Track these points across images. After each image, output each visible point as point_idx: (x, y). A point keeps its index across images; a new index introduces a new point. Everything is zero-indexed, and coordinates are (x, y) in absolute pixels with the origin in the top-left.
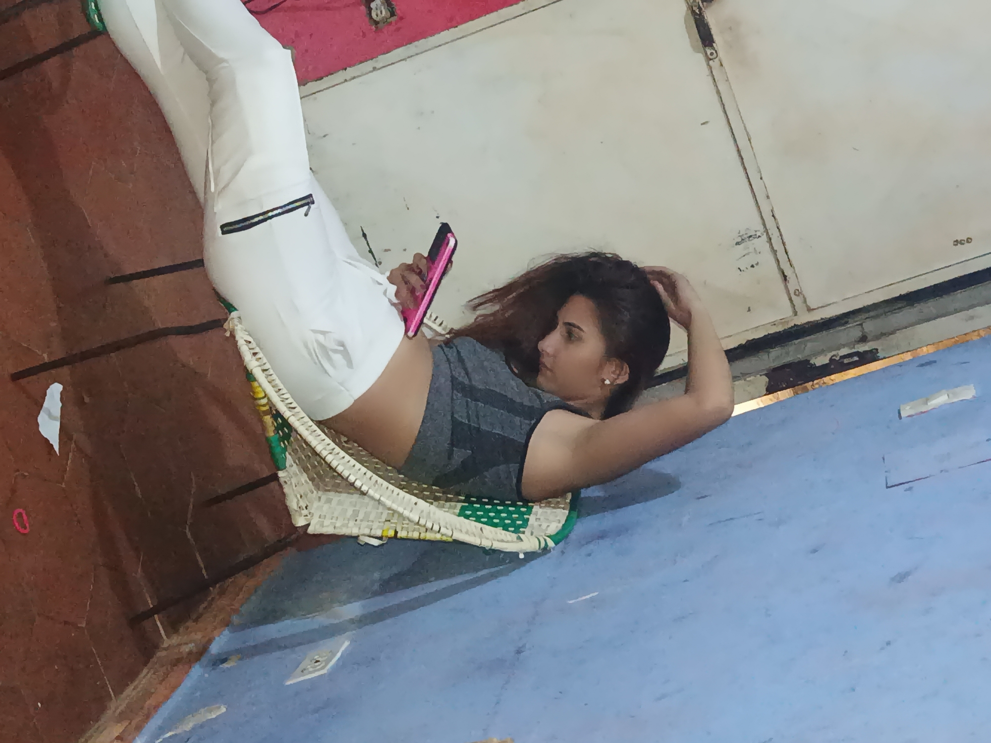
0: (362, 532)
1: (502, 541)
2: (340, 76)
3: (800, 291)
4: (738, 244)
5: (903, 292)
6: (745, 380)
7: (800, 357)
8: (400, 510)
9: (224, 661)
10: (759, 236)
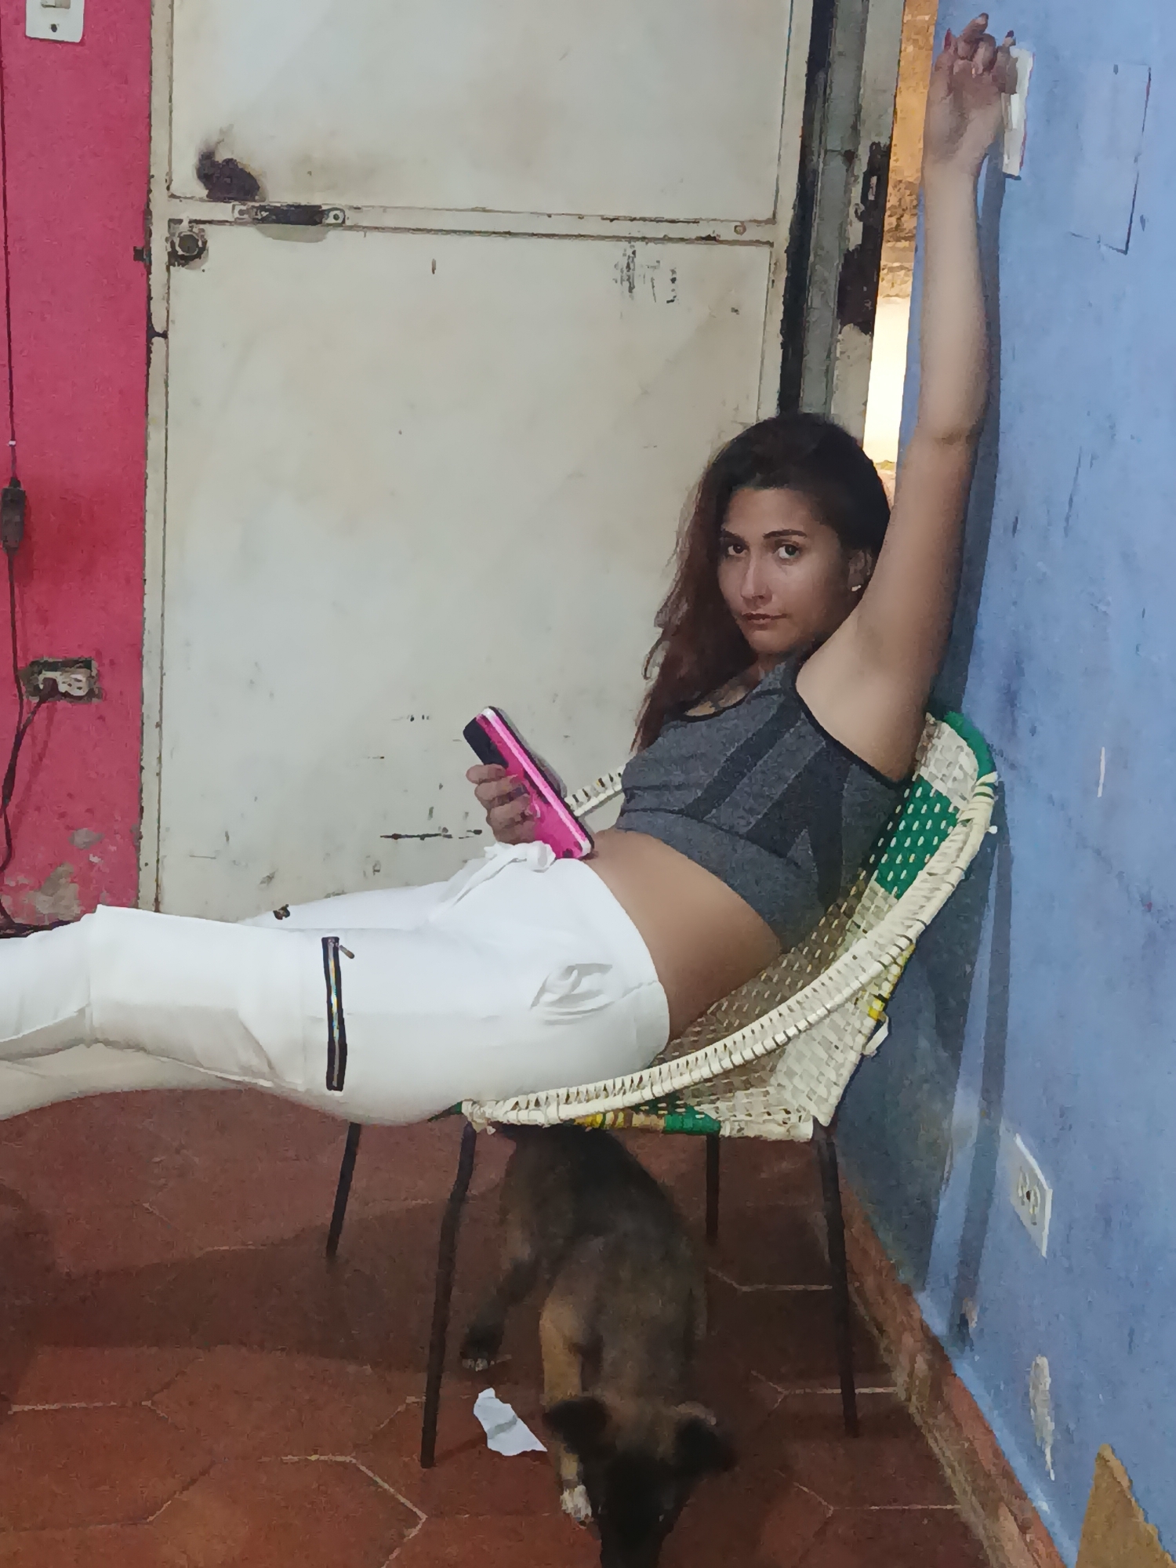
0: (858, 1047)
1: (961, 849)
2: (148, 778)
3: (738, 224)
4: (631, 289)
5: (804, 69)
6: (837, 359)
7: (837, 263)
8: (856, 985)
9: (964, 1322)
10: (634, 253)
